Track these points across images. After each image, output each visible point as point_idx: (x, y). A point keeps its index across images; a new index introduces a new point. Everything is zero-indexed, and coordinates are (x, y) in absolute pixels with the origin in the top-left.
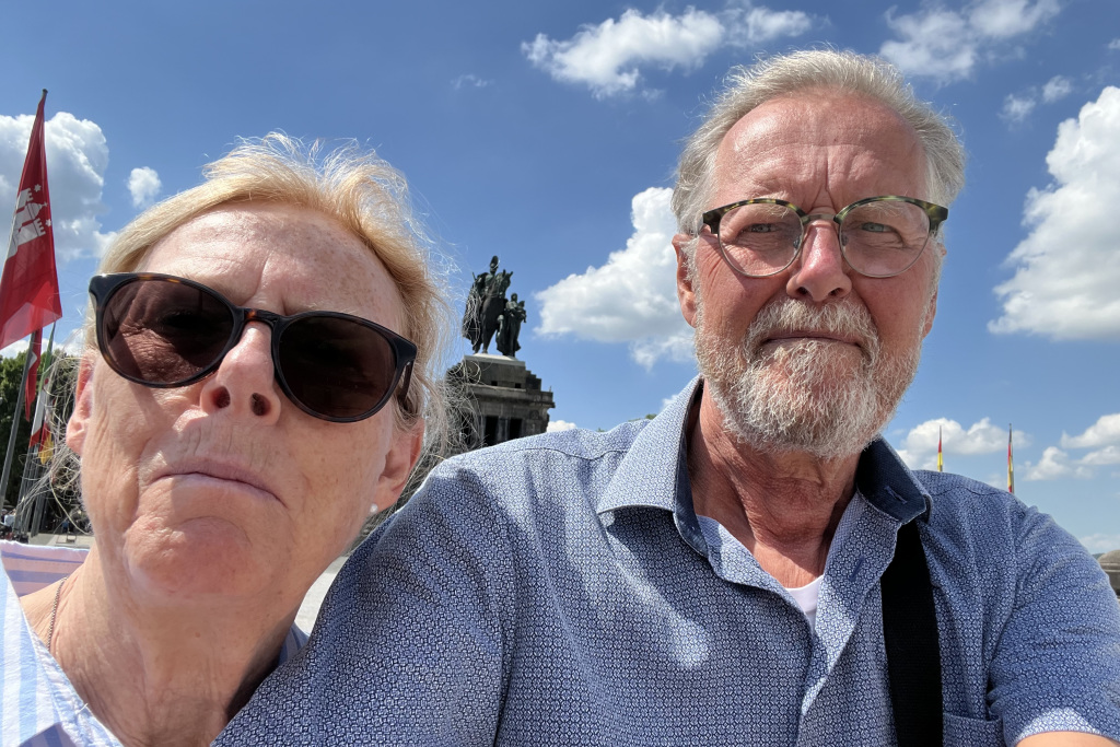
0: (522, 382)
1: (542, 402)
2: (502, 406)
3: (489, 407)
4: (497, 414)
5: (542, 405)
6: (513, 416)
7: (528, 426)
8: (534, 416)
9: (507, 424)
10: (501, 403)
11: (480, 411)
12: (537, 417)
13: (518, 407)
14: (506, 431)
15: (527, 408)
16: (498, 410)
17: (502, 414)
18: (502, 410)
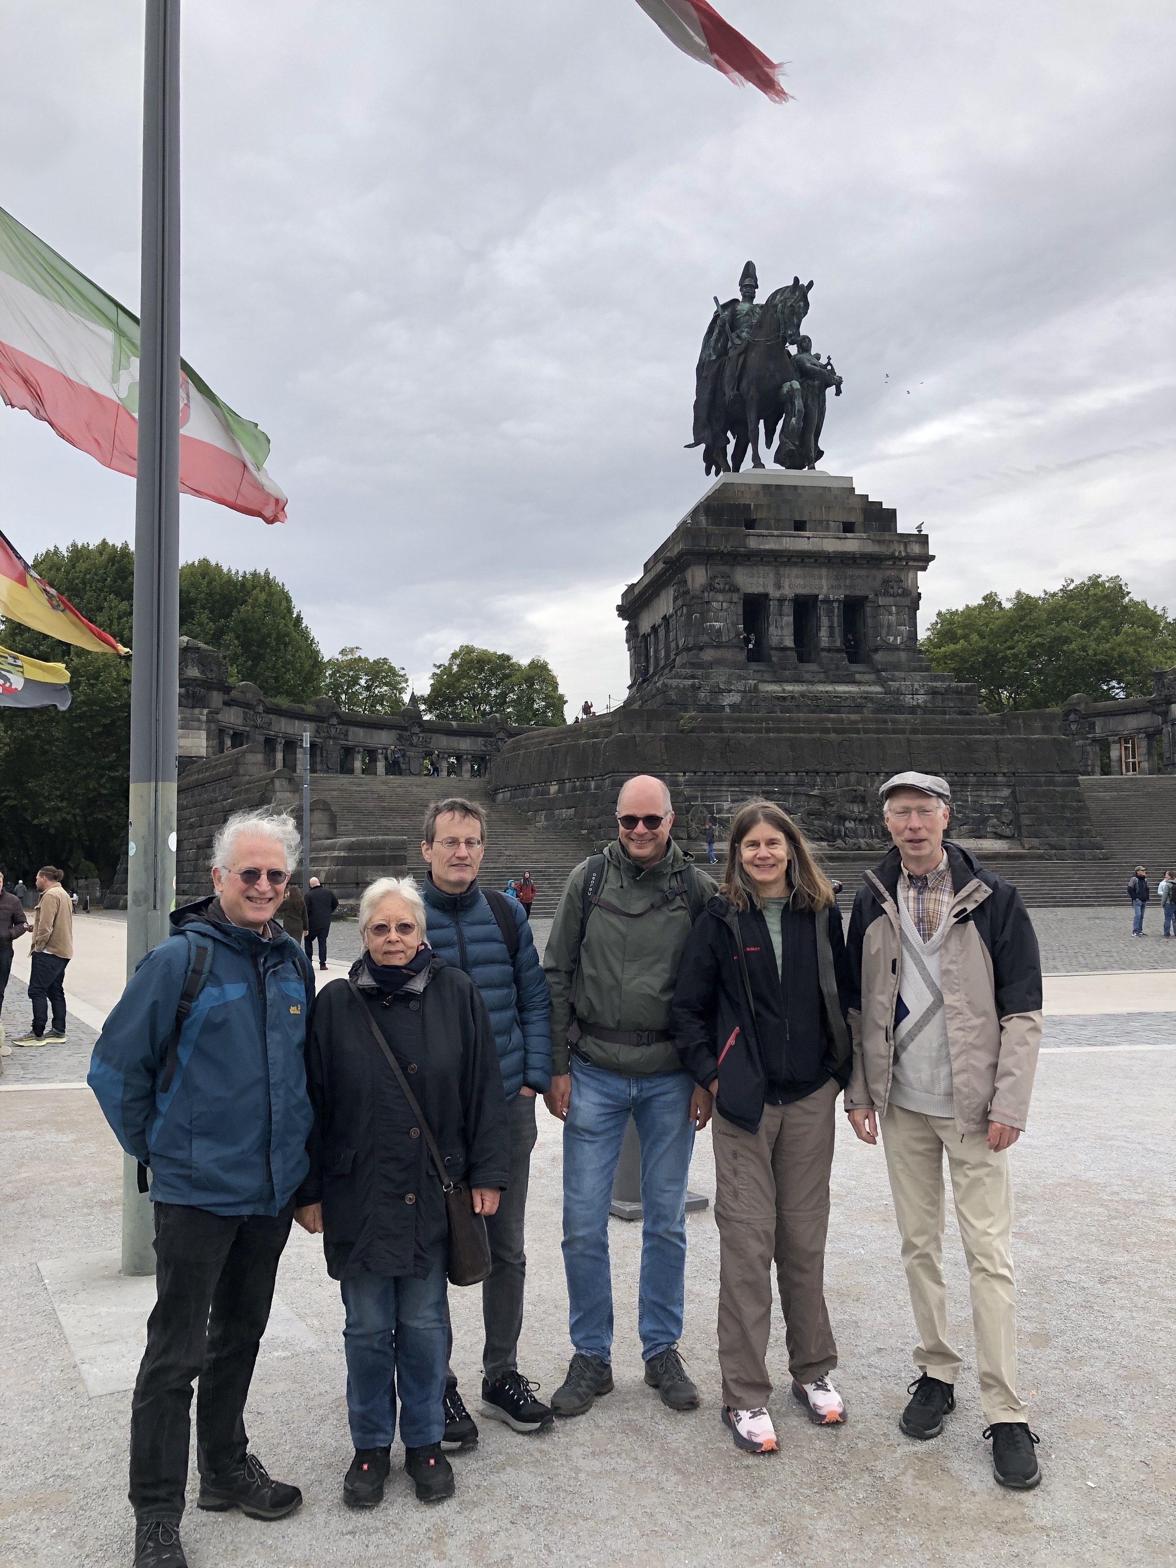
0: (856, 517)
1: (908, 558)
2: (824, 572)
3: (797, 577)
4: (816, 592)
5: (907, 563)
6: (847, 593)
7: (882, 611)
8: (892, 588)
9: (836, 611)
10: (821, 565)
11: (779, 586)
12: (900, 591)
13: (857, 572)
14: (836, 625)
15: (874, 572)
16: (817, 582)
17: (825, 590)
18: (824, 582)
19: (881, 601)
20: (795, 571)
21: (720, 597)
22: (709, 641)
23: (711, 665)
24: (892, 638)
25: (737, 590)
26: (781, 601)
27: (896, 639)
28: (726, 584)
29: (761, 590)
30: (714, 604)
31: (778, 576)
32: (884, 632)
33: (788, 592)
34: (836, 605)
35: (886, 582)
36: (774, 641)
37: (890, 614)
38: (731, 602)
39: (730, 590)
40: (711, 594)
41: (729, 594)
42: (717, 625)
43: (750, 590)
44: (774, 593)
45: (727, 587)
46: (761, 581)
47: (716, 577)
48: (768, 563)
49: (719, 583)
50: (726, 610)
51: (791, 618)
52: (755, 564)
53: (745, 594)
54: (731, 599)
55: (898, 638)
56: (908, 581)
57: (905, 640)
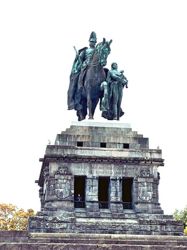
0: (130, 142)
1: (151, 160)
2: (113, 166)
3: (100, 168)
4: (109, 175)
5: (151, 163)
6: (124, 176)
7: (139, 185)
8: (144, 174)
9: (118, 184)
10: (111, 163)
11: (91, 172)
12: (148, 175)
13: (128, 167)
14: (118, 191)
15: (137, 166)
16: (109, 171)
17: (113, 175)
18: (113, 171)
19: (139, 180)
20: (99, 166)
21: (62, 177)
22: (57, 198)
23: (56, 209)
25: (71, 174)
26: (93, 179)
27: (146, 198)
28: (65, 171)
29: (83, 174)
30: (60, 180)
31: (91, 167)
32: (141, 194)
33: (95, 175)
34: (118, 181)
35: (142, 171)
36: (88, 198)
37: (144, 186)
38: (68, 180)
39: (67, 174)
40: (58, 176)
41: (67, 176)
42: (61, 190)
43: (77, 174)
44: (89, 176)
45: (66, 172)
46: (83, 170)
47: (61, 168)
48: (86, 162)
49: (62, 171)
50: (65, 183)
51: (97, 187)
52: (80, 162)
53: (75, 176)
54: (68, 178)
55: (148, 197)
56: (154, 171)
57: (151, 198)
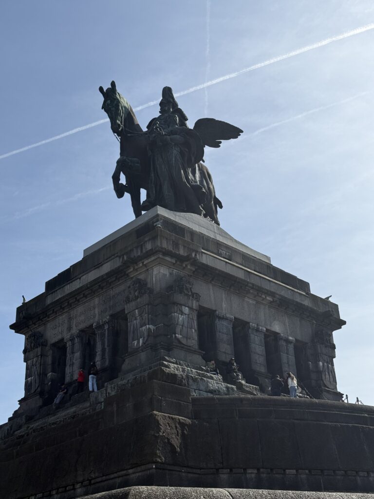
3: (80, 314)
4: (92, 321)
6: (111, 312)
11: (70, 329)
13: (118, 290)
14: (106, 347)
16: (92, 312)
17: (96, 319)
20: (80, 310)
24: (136, 342)
27: (138, 342)
29: (60, 337)
30: (29, 363)
32: (130, 339)
33: (75, 331)
37: (135, 318)
41: (36, 350)
42: (30, 380)
43: (54, 340)
44: (67, 336)
45: (32, 345)
50: (36, 364)
52: (56, 317)
53: (51, 344)
54: (37, 353)
55: (141, 340)
56: (154, 279)
57: (146, 339)
